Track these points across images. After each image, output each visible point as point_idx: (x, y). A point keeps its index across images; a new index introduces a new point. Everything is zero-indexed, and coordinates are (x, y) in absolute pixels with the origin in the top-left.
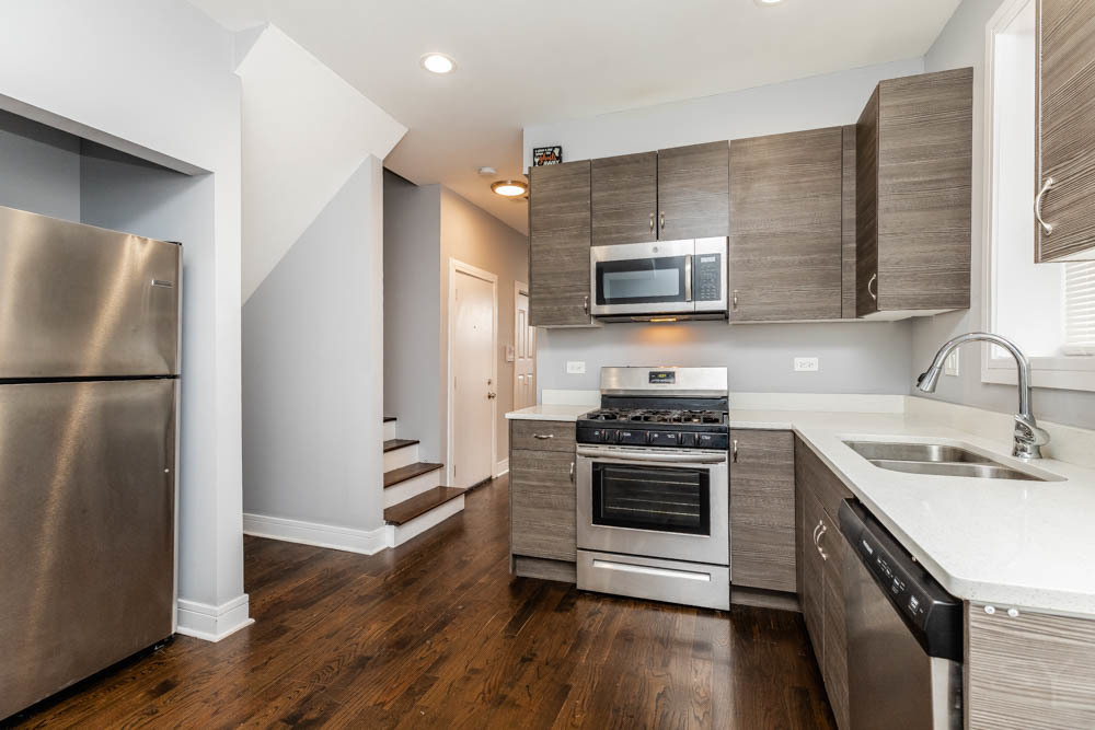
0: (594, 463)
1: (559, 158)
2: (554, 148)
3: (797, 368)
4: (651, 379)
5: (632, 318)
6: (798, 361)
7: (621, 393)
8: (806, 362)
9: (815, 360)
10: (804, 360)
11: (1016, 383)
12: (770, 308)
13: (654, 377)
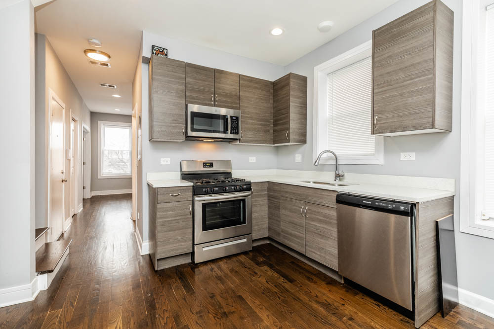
0: (203, 204)
1: (166, 55)
2: (164, 49)
3: (250, 161)
4: (204, 166)
5: (196, 138)
6: (250, 158)
7: (187, 173)
8: (252, 159)
9: (255, 158)
10: (252, 158)
11: (335, 163)
12: (251, 139)
13: (205, 165)
